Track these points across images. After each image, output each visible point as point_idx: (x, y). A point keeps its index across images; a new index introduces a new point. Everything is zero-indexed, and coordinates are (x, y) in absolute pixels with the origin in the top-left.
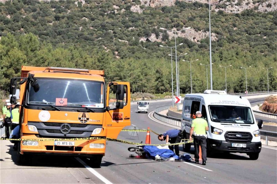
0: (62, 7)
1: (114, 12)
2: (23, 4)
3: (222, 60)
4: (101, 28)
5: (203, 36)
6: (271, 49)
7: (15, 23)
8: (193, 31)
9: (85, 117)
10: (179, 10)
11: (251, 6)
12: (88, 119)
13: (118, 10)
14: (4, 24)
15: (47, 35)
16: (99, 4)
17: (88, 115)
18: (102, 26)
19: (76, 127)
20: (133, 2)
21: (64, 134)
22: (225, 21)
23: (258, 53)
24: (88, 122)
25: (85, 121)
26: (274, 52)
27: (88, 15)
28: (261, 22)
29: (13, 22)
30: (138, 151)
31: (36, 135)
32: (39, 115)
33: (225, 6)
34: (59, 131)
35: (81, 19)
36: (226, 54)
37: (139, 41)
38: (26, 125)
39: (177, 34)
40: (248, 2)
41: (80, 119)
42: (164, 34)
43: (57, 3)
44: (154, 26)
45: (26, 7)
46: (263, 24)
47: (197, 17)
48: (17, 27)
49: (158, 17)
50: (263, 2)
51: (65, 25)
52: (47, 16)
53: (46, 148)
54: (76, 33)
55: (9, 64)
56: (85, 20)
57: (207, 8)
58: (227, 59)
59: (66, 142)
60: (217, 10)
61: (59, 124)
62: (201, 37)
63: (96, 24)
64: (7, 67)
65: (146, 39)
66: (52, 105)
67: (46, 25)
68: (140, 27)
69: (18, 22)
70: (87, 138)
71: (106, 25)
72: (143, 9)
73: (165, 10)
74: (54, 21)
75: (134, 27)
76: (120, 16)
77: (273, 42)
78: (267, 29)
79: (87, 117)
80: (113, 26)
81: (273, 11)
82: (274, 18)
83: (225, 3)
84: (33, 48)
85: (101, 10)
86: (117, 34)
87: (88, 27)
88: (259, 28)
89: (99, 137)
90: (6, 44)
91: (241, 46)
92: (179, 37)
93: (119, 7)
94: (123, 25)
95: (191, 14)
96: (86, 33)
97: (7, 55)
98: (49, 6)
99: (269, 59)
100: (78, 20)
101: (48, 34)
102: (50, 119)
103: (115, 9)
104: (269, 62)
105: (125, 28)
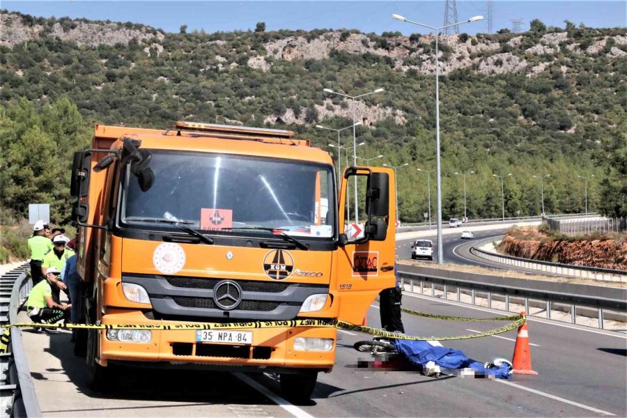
0: (120, 56)
1: (217, 69)
2: (46, 49)
3: (416, 161)
4: (192, 97)
5: (381, 115)
6: (503, 142)
7: (31, 84)
8: (362, 105)
9: (282, 262)
10: (336, 68)
11: (467, 63)
12: (290, 268)
13: (224, 64)
14: (10, 86)
15: (91, 108)
16: (190, 52)
17: (290, 256)
18: (195, 93)
19: (257, 291)
20: (252, 51)
21: (223, 311)
22: (420, 89)
23: (480, 148)
24: (290, 278)
25: (281, 273)
26: (509, 147)
27: (168, 73)
28: (485, 93)
29: (28, 84)
30: (378, 350)
31: (145, 311)
32: (155, 255)
33: (419, 62)
34: (210, 302)
35: (155, 80)
36: (423, 148)
37: (263, 121)
38: (118, 284)
39: (332, 110)
40: (460, 55)
41: (267, 267)
42: (310, 110)
43: (111, 49)
44: (292, 95)
45: (52, 57)
46: (488, 96)
47: (370, 80)
48: (36, 93)
49: (298, 79)
50: (487, 57)
51: (124, 90)
52: (91, 72)
53: (171, 349)
54: (145, 106)
55: (23, 159)
56: (162, 81)
57: (387, 64)
58: (424, 157)
59: (228, 333)
60: (406, 69)
61: (210, 282)
62: (377, 117)
63: (184, 90)
64: (20, 163)
65: (276, 119)
66: (191, 227)
67: (90, 89)
68: (264, 97)
69: (37, 82)
70: (289, 323)
71: (203, 90)
72: (270, 64)
73: (311, 66)
74: (104, 82)
75: (253, 97)
76: (227, 75)
77: (506, 130)
78: (495, 105)
79: (288, 262)
80: (215, 93)
81: (505, 73)
82: (507, 86)
83: (421, 57)
84: (70, 127)
85: (192, 64)
86: (222, 109)
87: (169, 95)
88: (480, 103)
89: (320, 319)
90: (17, 118)
91: (449, 134)
92: (336, 117)
93: (227, 58)
94: (234, 93)
95: (359, 74)
96: (164, 107)
97: (19, 141)
98: (95, 54)
99: (500, 160)
100: (150, 81)
101: (94, 106)
102: (186, 267)
103: (218, 62)
104: (500, 165)
105: (238, 98)
